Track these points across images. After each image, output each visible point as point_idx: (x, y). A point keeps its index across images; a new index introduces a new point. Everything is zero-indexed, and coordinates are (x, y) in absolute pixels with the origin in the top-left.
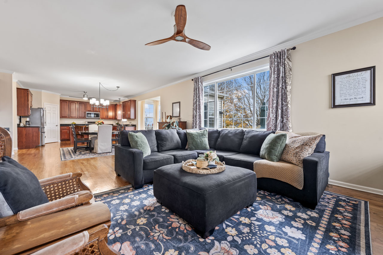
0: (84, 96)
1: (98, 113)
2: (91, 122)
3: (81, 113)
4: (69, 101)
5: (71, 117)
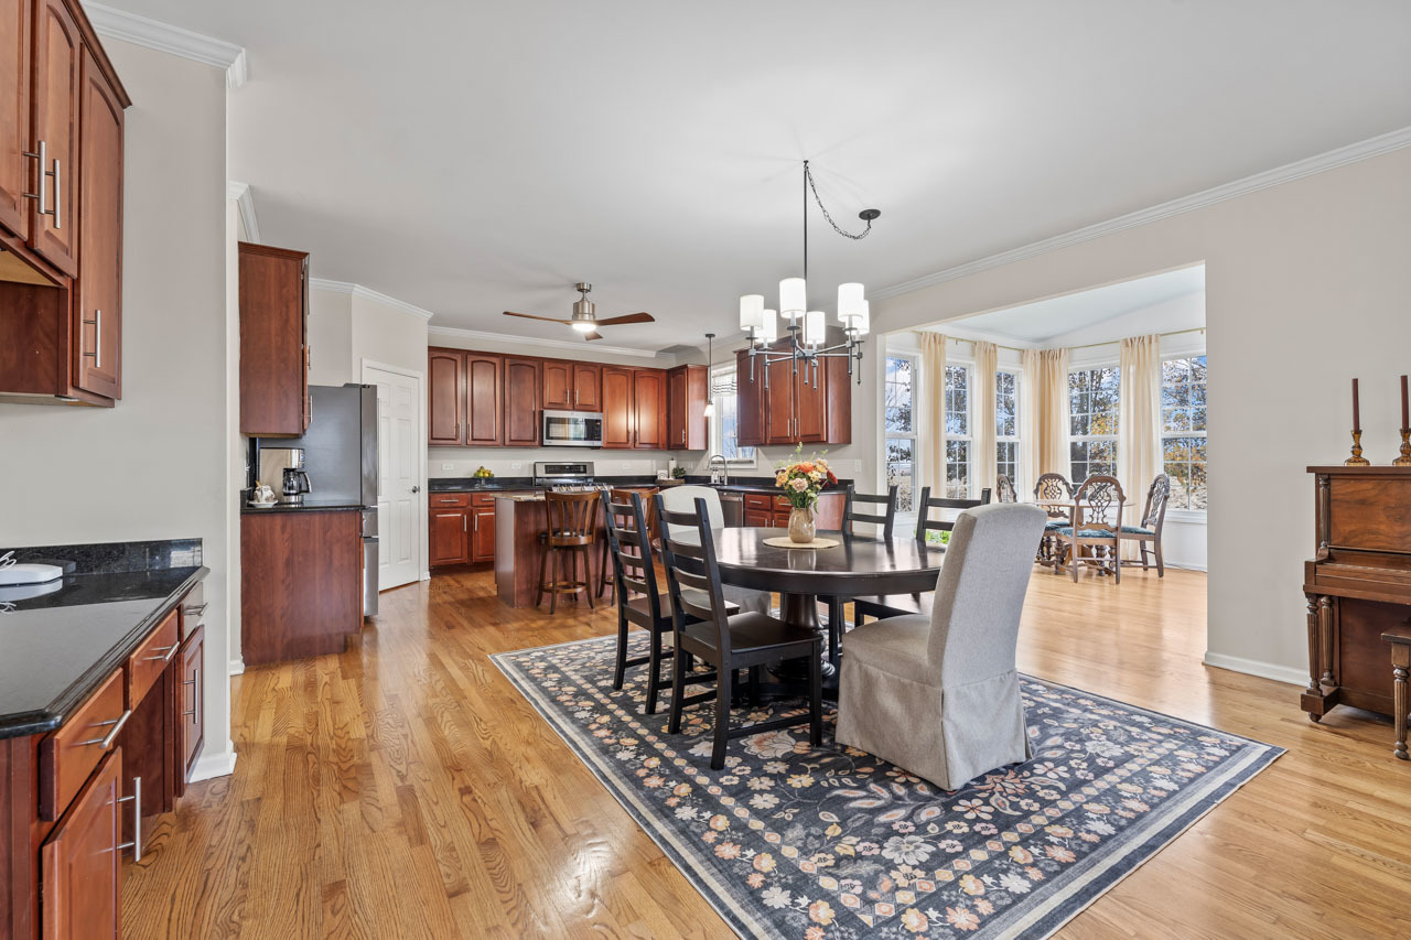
0: (577, 311)
1: (595, 416)
2: (561, 469)
3: (520, 420)
4: (467, 353)
5: (473, 440)
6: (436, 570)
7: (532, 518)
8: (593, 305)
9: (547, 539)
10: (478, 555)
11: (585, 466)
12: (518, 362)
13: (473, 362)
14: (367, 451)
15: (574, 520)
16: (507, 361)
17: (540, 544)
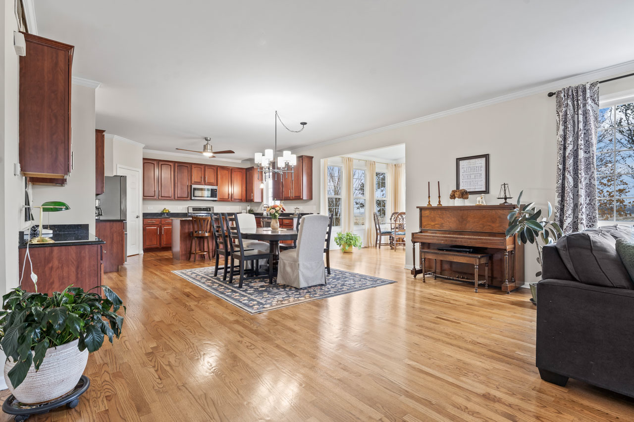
0: (205, 148)
1: (215, 187)
2: (200, 209)
3: (181, 188)
4: (159, 161)
5: (161, 197)
6: (146, 250)
7: (187, 227)
8: (211, 146)
9: (193, 234)
10: (164, 244)
11: (210, 209)
12: (181, 165)
13: (161, 165)
14: (123, 201)
15: (203, 227)
16: (176, 164)
17: (190, 236)
